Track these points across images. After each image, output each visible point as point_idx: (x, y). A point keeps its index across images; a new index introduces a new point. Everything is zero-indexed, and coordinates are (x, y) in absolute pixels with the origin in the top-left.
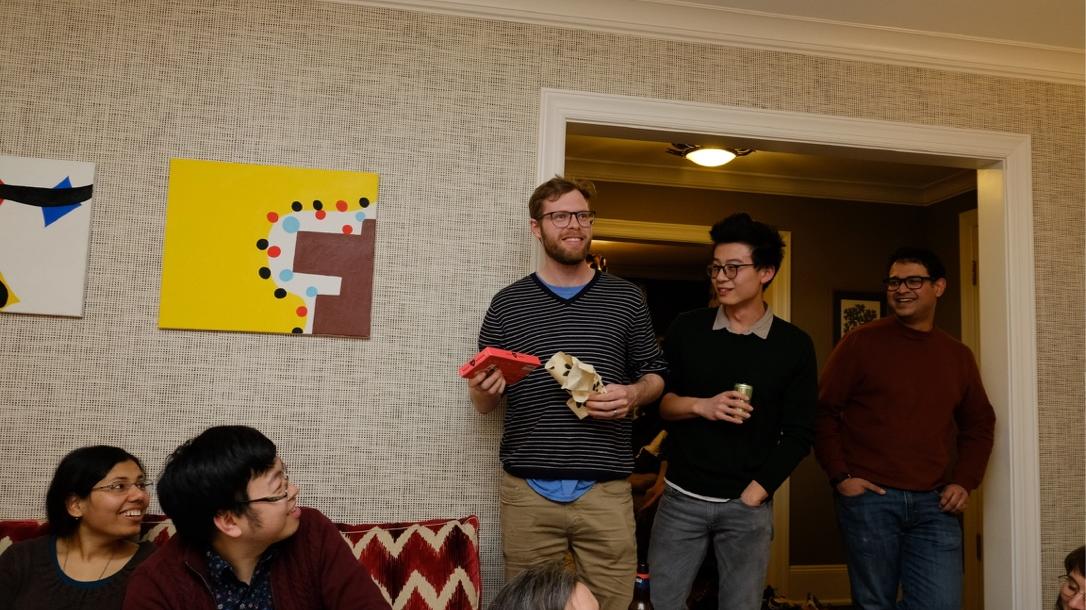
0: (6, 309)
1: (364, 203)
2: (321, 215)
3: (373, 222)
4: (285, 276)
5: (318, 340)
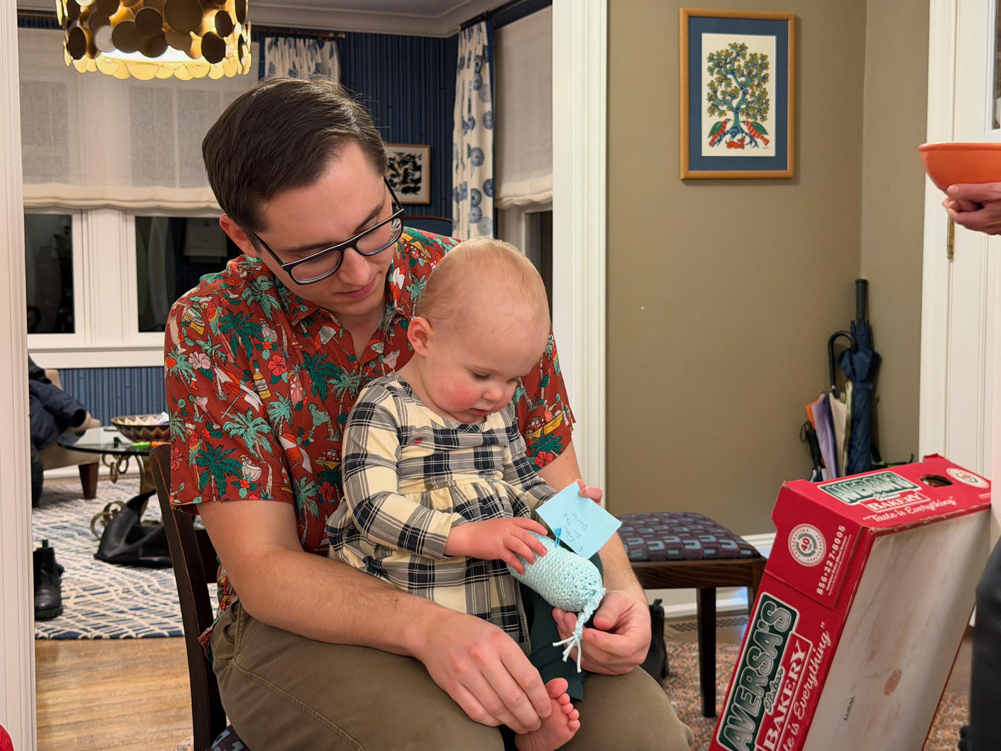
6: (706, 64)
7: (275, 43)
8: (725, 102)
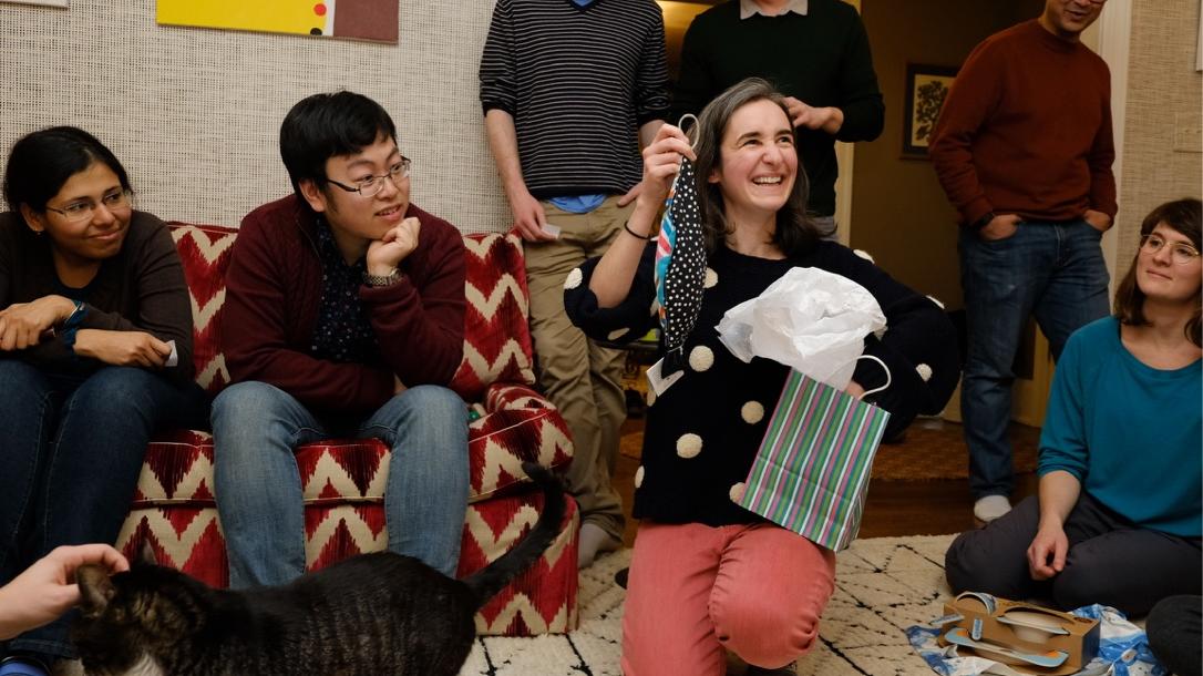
5: (340, 44)
6: (916, 92)
8: (927, 115)
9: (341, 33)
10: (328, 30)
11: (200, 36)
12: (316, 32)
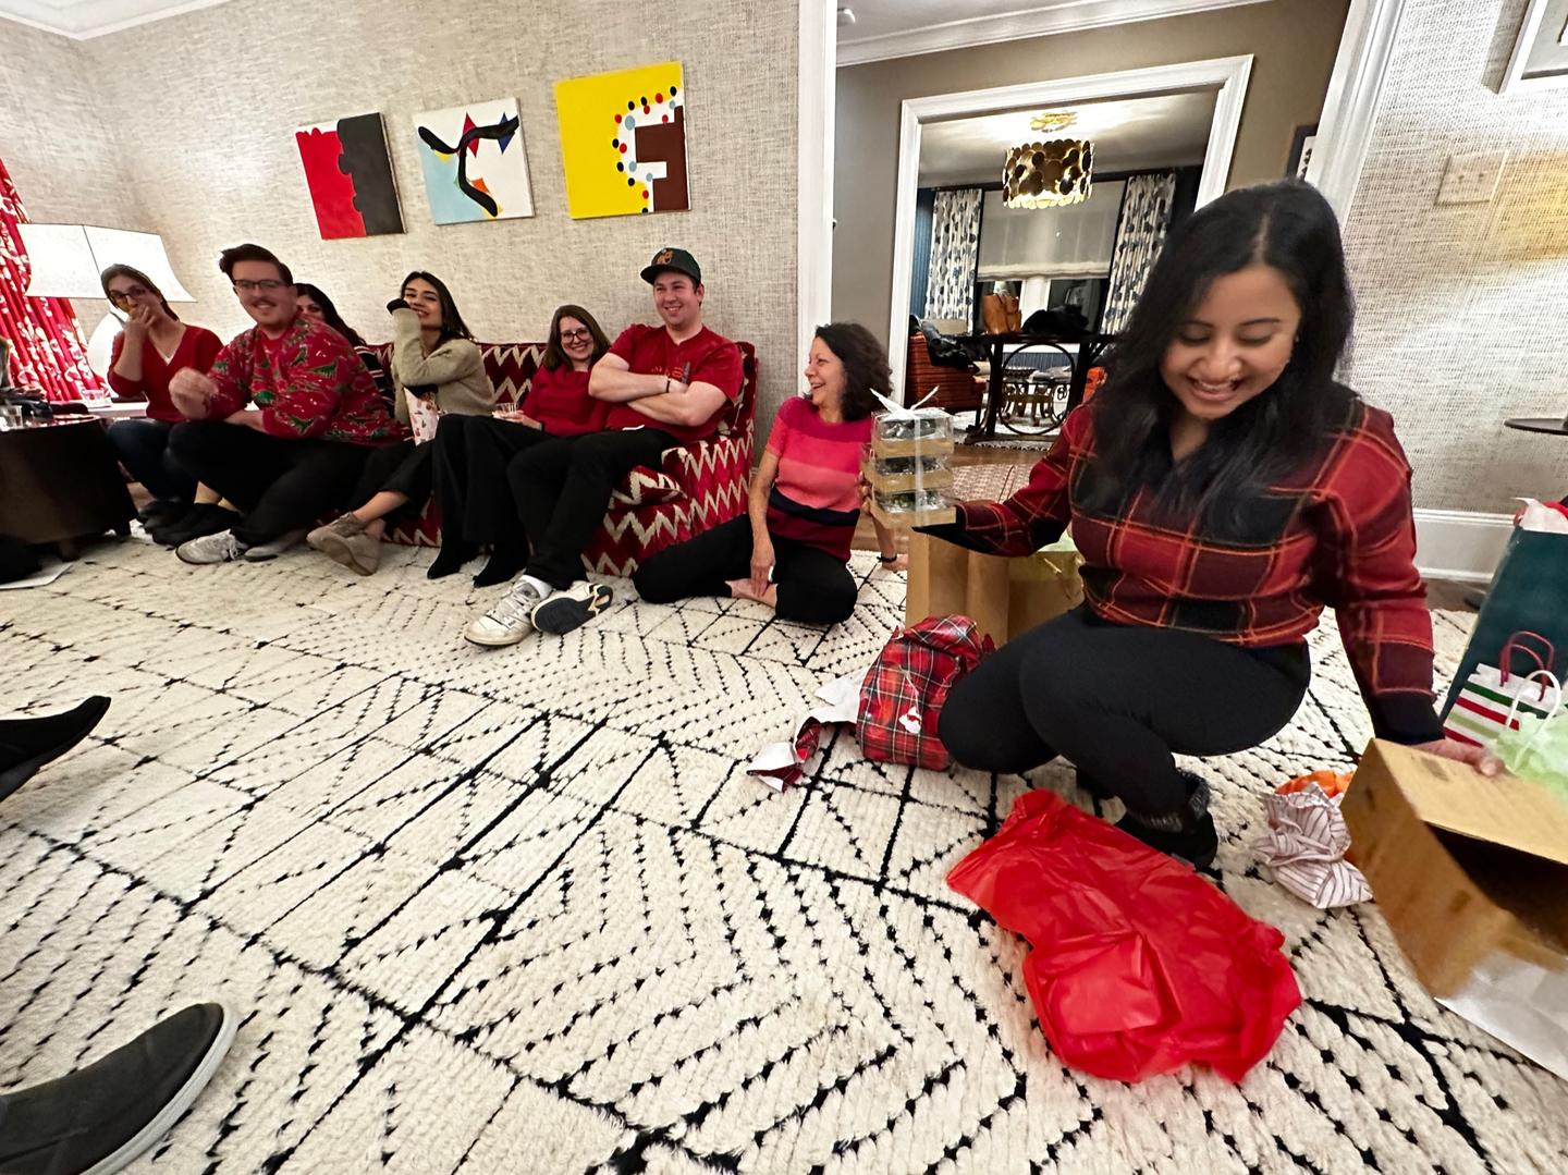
0: (499, 216)
1: (673, 91)
2: (647, 110)
3: (681, 107)
4: (632, 167)
5: (661, 215)
7: (1134, 180)
9: (658, 209)
10: (651, 209)
11: (592, 223)
12: (645, 210)
